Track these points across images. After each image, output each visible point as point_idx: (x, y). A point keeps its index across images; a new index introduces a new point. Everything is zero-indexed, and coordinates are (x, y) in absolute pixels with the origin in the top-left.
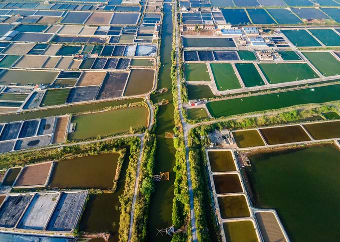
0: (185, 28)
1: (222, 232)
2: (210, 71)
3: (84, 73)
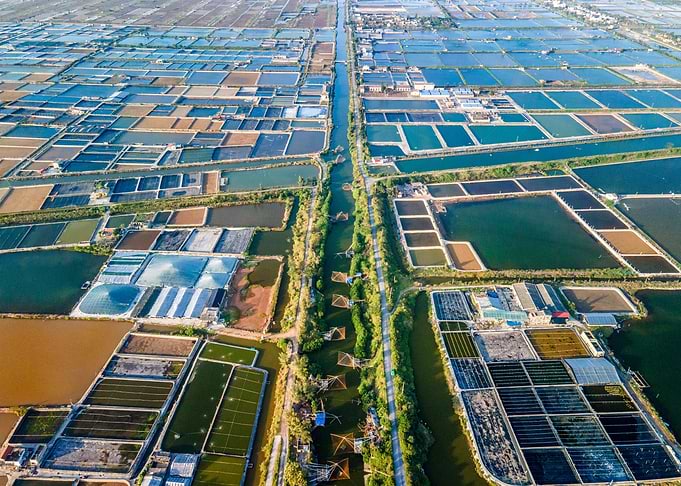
0: (367, 89)
1: (408, 255)
2: (401, 132)
3: (229, 134)
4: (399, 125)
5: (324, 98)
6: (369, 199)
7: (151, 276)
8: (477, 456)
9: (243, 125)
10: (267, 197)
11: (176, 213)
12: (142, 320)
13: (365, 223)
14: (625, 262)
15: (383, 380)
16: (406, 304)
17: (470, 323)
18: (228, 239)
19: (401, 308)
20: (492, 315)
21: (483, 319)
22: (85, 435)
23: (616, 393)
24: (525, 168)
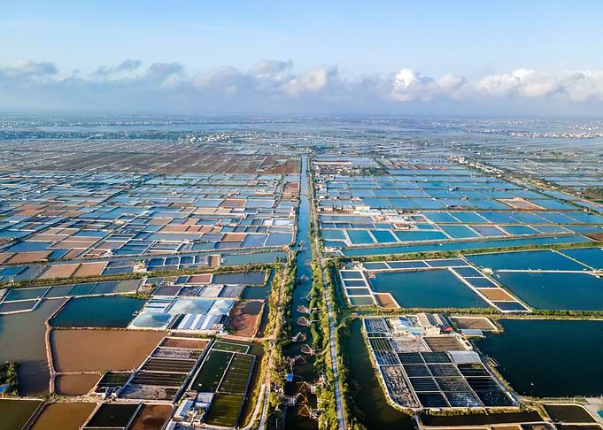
0: (322, 210)
1: (349, 300)
2: (346, 234)
3: (226, 235)
4: (344, 231)
5: (292, 214)
6: (323, 270)
7: (178, 309)
8: (388, 395)
9: (235, 229)
10: (253, 268)
11: (191, 277)
12: (173, 331)
13: (320, 282)
14: (493, 305)
15: (330, 358)
16: (346, 323)
17: (388, 334)
18: (227, 290)
19: (343, 324)
20: (402, 329)
21: (396, 332)
22: (144, 383)
23: (479, 368)
24: (431, 255)
